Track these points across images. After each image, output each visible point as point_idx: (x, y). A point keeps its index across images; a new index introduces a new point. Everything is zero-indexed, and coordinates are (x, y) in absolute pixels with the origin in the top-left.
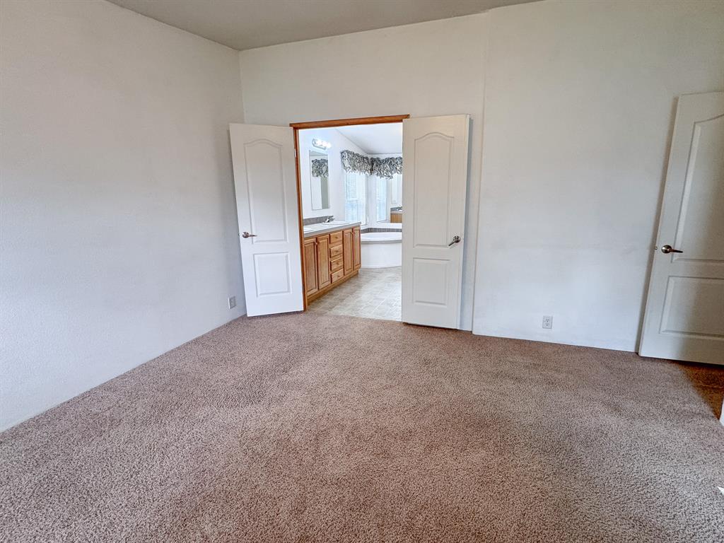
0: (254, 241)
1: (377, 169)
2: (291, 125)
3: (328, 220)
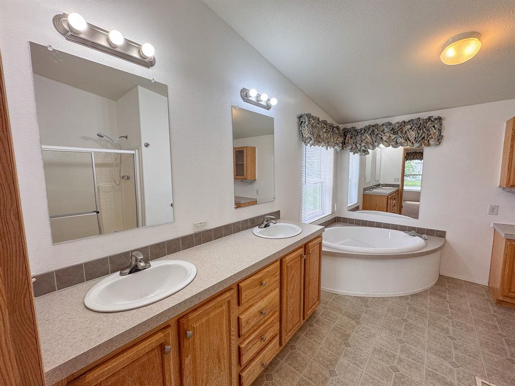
1: (352, 141)
3: (265, 223)
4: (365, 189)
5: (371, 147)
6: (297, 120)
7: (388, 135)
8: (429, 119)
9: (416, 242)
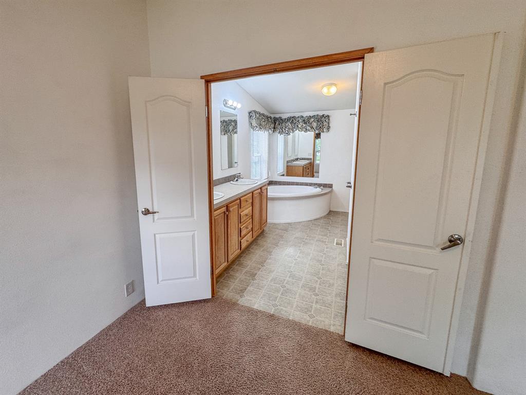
0: (156, 218)
1: (280, 127)
2: (202, 77)
3: (236, 179)
4: (288, 162)
5: (291, 131)
6: (248, 114)
7: (301, 124)
8: (323, 115)
9: (318, 190)
